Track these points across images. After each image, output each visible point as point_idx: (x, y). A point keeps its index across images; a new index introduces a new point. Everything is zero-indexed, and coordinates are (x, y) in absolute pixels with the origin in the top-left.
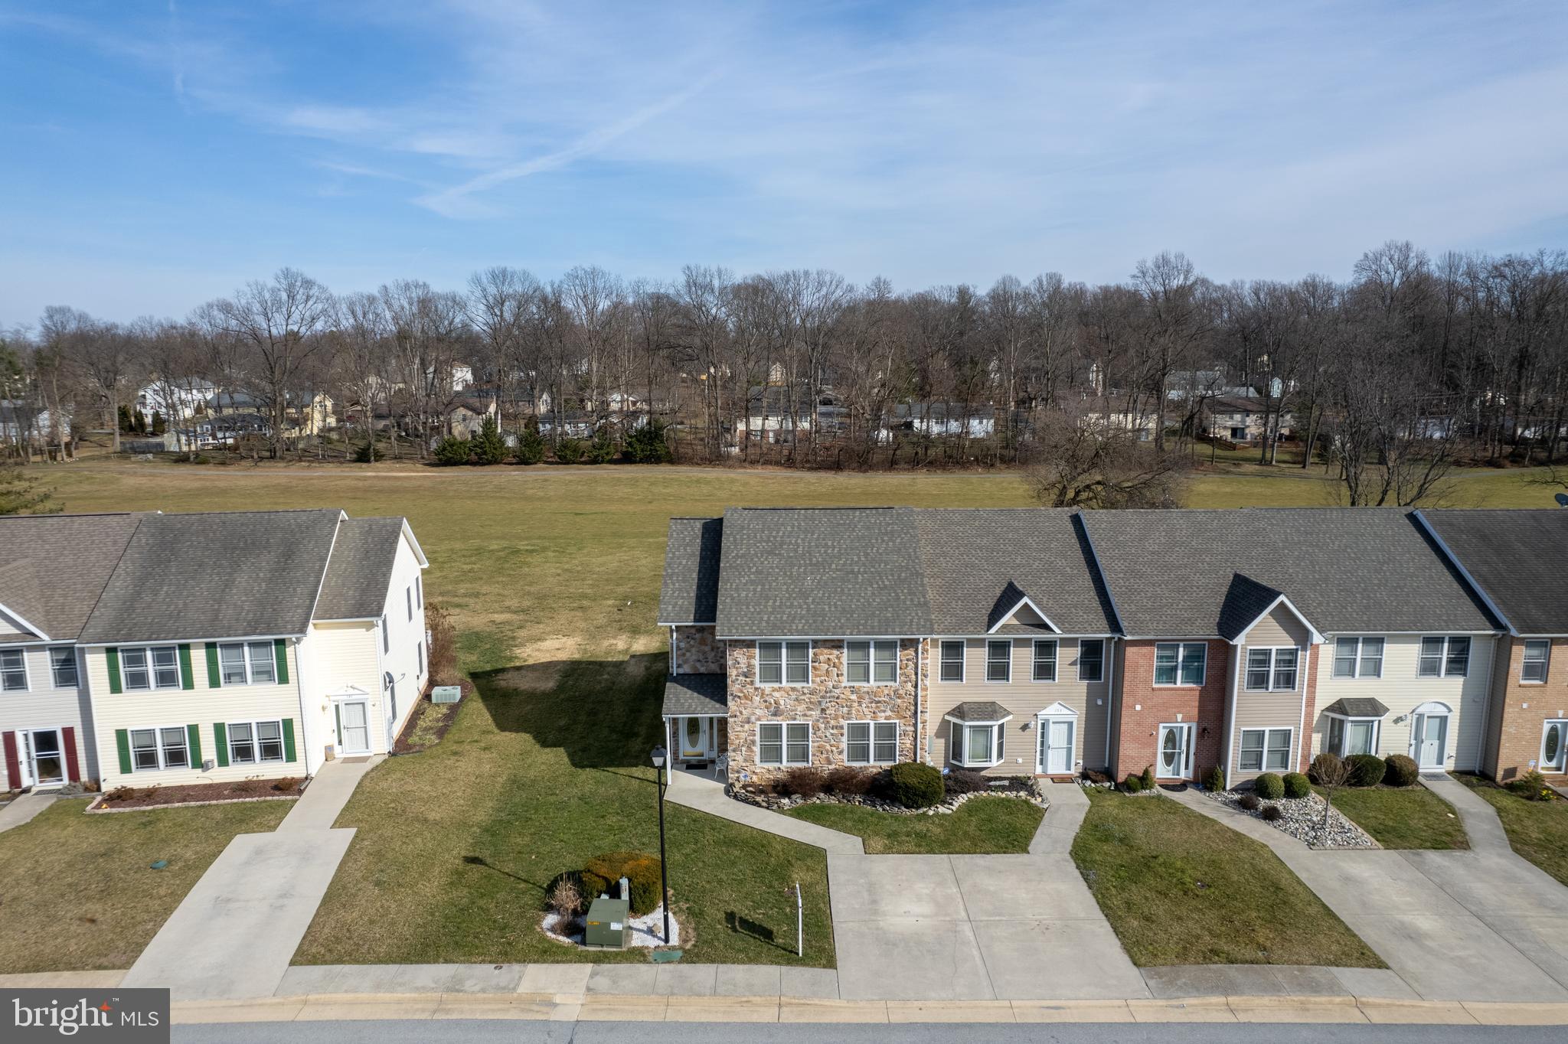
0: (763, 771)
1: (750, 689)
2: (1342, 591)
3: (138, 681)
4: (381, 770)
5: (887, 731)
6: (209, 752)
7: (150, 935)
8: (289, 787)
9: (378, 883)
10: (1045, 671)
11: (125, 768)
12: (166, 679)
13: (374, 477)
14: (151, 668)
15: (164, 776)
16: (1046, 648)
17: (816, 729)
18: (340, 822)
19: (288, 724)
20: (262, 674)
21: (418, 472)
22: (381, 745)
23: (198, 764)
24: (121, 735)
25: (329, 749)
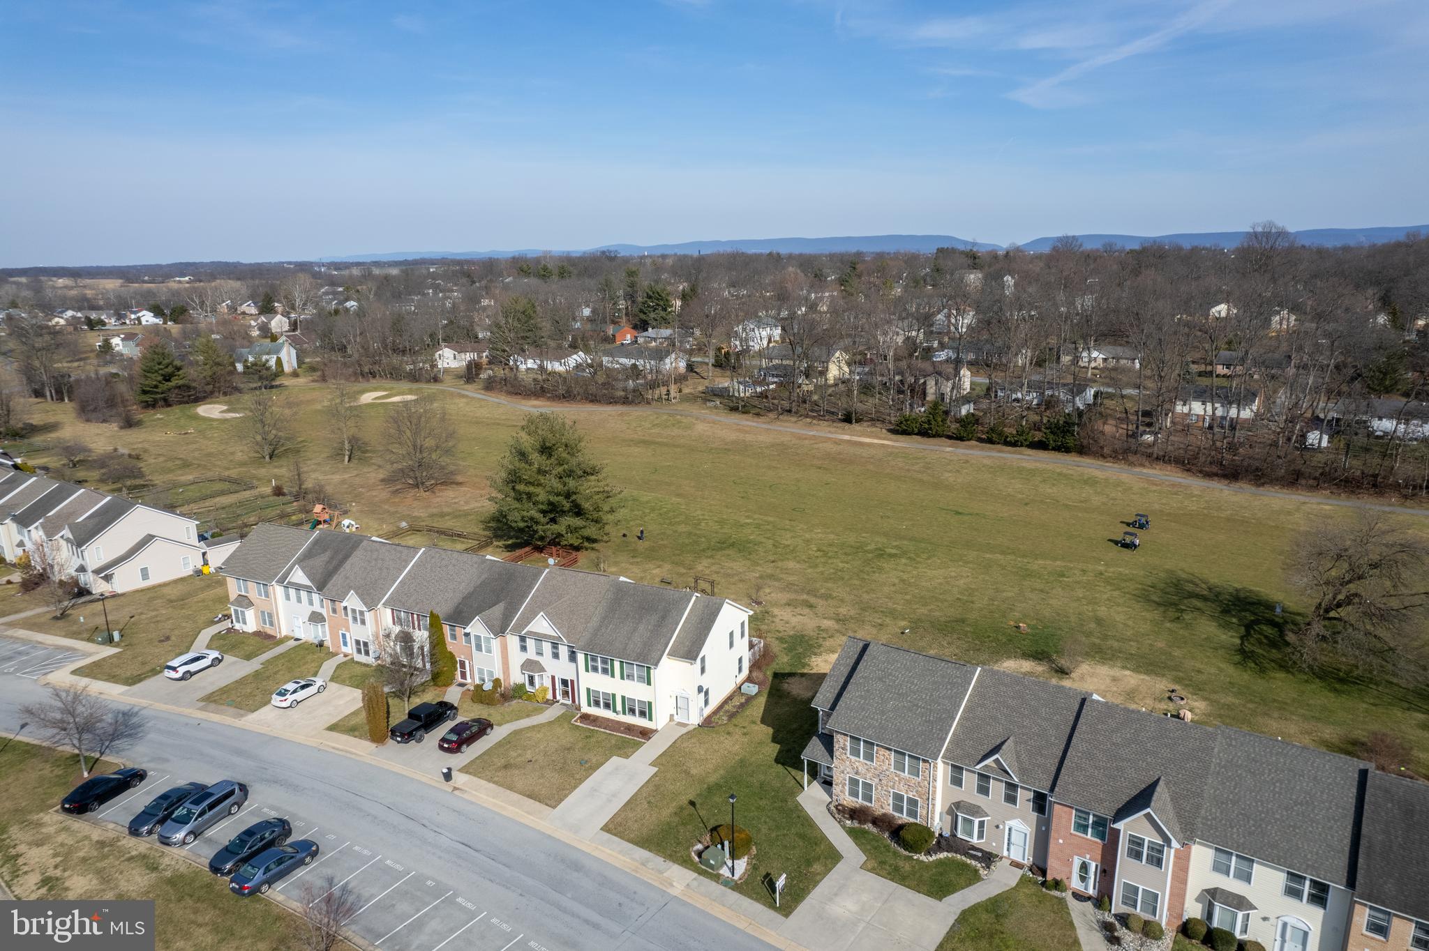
0: (848, 801)
1: (844, 757)
2: (1242, 814)
3: (595, 669)
4: (691, 735)
5: (913, 802)
6: (619, 708)
7: (566, 796)
8: (646, 734)
9: (649, 802)
10: (1011, 799)
11: (589, 705)
12: (605, 671)
13: (849, 442)
14: (600, 665)
15: (601, 712)
16: (1012, 787)
17: (877, 789)
18: (653, 764)
19: (650, 703)
20: (641, 679)
21: (880, 438)
22: (695, 720)
23: (615, 711)
24: (588, 690)
25: (672, 716)
